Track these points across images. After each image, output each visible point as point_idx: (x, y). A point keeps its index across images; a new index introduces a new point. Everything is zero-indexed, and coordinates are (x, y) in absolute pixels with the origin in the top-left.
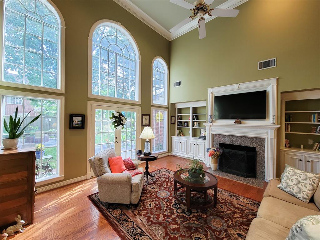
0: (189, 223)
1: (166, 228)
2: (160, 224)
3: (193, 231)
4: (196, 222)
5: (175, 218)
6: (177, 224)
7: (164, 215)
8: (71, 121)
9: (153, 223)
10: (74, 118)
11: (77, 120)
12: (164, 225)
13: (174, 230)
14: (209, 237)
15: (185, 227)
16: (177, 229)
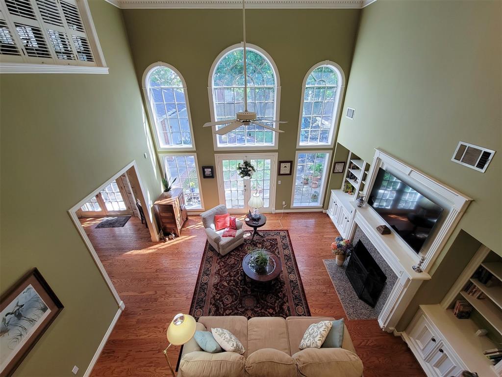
0: (235, 289)
1: (221, 281)
2: (221, 277)
3: (230, 294)
4: (239, 292)
5: (232, 280)
6: (228, 284)
7: (229, 273)
8: (204, 172)
9: (219, 274)
10: (206, 170)
11: (208, 171)
12: (222, 278)
13: (223, 285)
14: (233, 303)
15: (230, 289)
16: (225, 286)
